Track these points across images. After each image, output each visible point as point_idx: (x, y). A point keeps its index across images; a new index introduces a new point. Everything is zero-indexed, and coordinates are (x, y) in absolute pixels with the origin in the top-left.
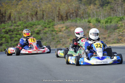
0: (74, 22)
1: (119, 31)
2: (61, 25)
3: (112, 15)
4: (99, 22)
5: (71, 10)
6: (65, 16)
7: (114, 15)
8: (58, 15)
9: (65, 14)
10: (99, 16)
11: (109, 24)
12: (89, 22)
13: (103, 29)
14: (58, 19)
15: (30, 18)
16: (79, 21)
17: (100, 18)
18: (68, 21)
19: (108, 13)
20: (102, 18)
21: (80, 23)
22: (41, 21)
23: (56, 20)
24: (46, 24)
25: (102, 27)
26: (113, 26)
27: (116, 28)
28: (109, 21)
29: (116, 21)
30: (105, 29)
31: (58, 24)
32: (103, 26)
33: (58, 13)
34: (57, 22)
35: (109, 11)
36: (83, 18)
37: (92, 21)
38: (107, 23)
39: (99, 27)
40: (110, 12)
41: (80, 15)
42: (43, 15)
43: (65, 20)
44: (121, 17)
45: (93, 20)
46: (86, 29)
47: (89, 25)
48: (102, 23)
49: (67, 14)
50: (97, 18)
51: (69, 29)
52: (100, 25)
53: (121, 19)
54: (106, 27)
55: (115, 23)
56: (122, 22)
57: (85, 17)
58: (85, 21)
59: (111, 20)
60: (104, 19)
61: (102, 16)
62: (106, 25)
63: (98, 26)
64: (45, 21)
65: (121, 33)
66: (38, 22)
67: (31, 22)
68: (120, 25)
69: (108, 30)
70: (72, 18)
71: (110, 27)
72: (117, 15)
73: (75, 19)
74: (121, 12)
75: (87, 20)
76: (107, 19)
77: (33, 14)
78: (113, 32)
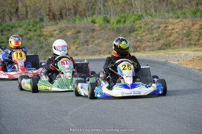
0: (71, 23)
1: (137, 34)
2: (53, 27)
3: (127, 11)
4: (108, 22)
5: (67, 4)
6: (59, 13)
7: (130, 11)
8: (48, 13)
9: (59, 11)
10: (108, 14)
11: (121, 25)
12: (94, 22)
13: (113, 33)
14: (49, 18)
15: (7, 18)
16: (79, 20)
17: (109, 15)
18: (62, 21)
19: (122, 8)
20: (112, 16)
21: (80, 24)
22: (24, 21)
23: (45, 19)
24: (31, 26)
25: (111, 30)
26: (128, 27)
27: (133, 30)
28: (123, 19)
29: (132, 19)
30: (117, 32)
31: (48, 26)
32: (113, 27)
33: (48, 10)
34: (46, 23)
35: (123, 5)
36: (85, 17)
37: (97, 21)
38: (119, 24)
39: (107, 29)
40: (123, 7)
41: (81, 11)
42: (27, 12)
43: (59, 19)
44: (140, 13)
45: (99, 19)
46: (89, 33)
47: (93, 26)
48: (112, 24)
49: (61, 11)
50: (105, 15)
51: (64, 33)
52: (109, 26)
53: (139, 16)
54: (117, 28)
55: (131, 23)
56: (141, 21)
57: (87, 14)
58: (88, 21)
59: (125, 19)
60: (115, 17)
61: (112, 13)
62: (118, 26)
63: (106, 27)
64: (30, 21)
65: (139, 38)
66: (19, 23)
67: (8, 23)
68: (137, 26)
69: (120, 33)
70: (68, 17)
71: (123, 29)
72: (133, 12)
73: (74, 18)
74: (139, 6)
75: (90, 19)
76: (120, 18)
77: (12, 11)
78: (127, 36)
